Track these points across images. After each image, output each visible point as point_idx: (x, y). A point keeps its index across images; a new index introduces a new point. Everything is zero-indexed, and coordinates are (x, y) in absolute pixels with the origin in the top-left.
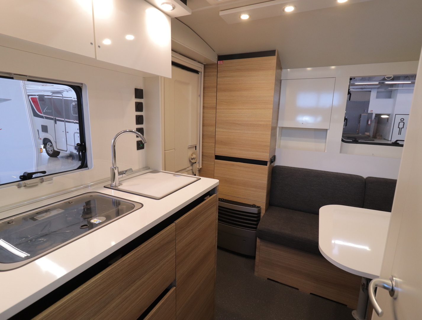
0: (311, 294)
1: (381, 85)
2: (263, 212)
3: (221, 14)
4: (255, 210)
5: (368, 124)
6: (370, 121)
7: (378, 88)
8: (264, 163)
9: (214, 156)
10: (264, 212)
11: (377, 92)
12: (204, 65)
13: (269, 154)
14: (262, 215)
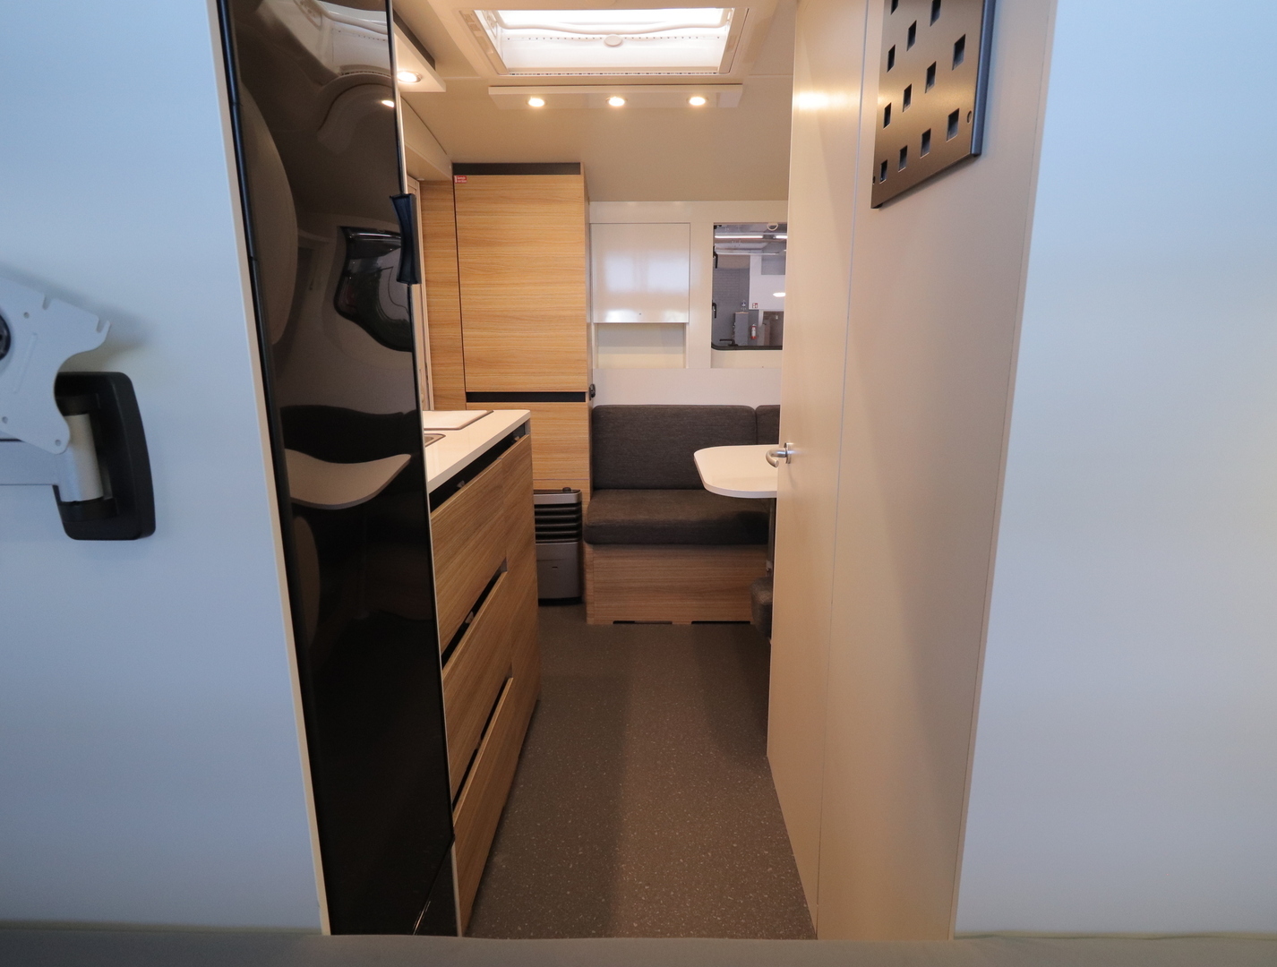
0: (693, 623)
1: (770, 242)
2: (586, 499)
3: (492, 91)
4: (570, 499)
5: (752, 337)
6: (754, 329)
7: (763, 250)
8: (577, 397)
9: (465, 395)
10: (589, 500)
11: (763, 260)
12: (421, 182)
13: (586, 377)
14: (585, 506)
